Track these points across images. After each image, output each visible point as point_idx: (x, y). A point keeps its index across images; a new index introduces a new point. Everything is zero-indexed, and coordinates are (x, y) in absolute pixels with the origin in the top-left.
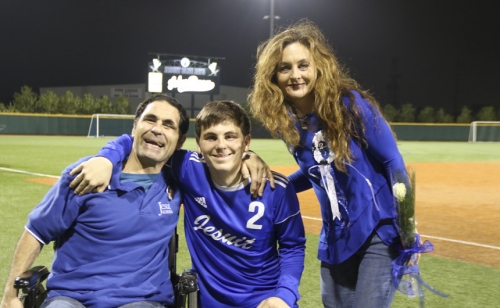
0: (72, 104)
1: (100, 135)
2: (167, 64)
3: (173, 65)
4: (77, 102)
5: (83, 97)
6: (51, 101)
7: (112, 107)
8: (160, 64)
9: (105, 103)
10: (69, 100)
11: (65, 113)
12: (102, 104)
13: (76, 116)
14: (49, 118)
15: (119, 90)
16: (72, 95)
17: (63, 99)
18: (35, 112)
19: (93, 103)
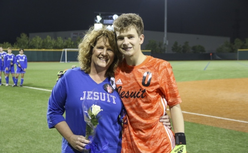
0: (51, 43)
1: (67, 61)
2: (105, 18)
3: (108, 19)
4: (53, 42)
5: (56, 38)
6: (38, 42)
7: (74, 44)
8: (101, 19)
9: (70, 42)
10: (49, 41)
11: (46, 49)
13: (53, 50)
14: (37, 51)
15: (76, 34)
16: (50, 37)
17: (45, 40)
18: (29, 48)
19: (62, 42)
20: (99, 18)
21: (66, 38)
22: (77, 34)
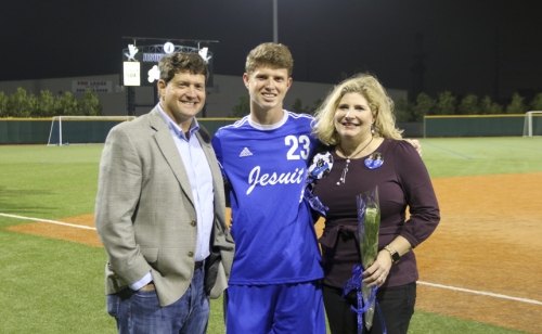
0: (26, 104)
1: (64, 142)
2: (146, 50)
3: (153, 52)
4: (32, 101)
5: (38, 94)
7: (78, 106)
9: (69, 101)
10: (21, 99)
11: (16, 116)
12: (64, 103)
13: (30, 119)
15: (82, 83)
16: (25, 91)
17: (13, 97)
19: (52, 102)
20: (133, 50)
21: (61, 93)
22: (86, 83)
